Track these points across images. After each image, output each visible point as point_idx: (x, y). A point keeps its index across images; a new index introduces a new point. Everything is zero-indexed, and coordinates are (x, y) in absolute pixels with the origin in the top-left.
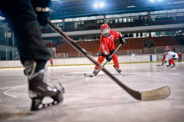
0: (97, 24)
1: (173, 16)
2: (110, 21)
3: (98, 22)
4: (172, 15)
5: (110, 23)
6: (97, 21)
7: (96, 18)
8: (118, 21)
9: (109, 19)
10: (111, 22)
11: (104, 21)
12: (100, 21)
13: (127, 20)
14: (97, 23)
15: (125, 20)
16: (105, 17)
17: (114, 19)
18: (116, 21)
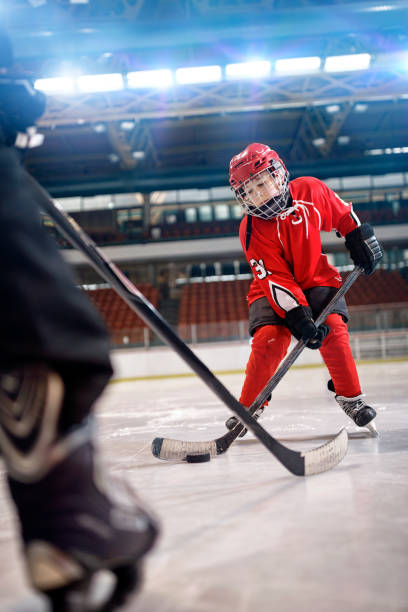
0: (118, 226)
1: (390, 198)
2: (165, 214)
3: (123, 217)
4: (386, 195)
5: (165, 220)
6: (116, 216)
7: (113, 201)
8: (198, 214)
9: (163, 208)
10: (172, 219)
11: (143, 214)
12: (130, 215)
13: (231, 211)
14: (117, 223)
15: (222, 212)
16: (147, 199)
17: (183, 206)
18: (191, 213)
